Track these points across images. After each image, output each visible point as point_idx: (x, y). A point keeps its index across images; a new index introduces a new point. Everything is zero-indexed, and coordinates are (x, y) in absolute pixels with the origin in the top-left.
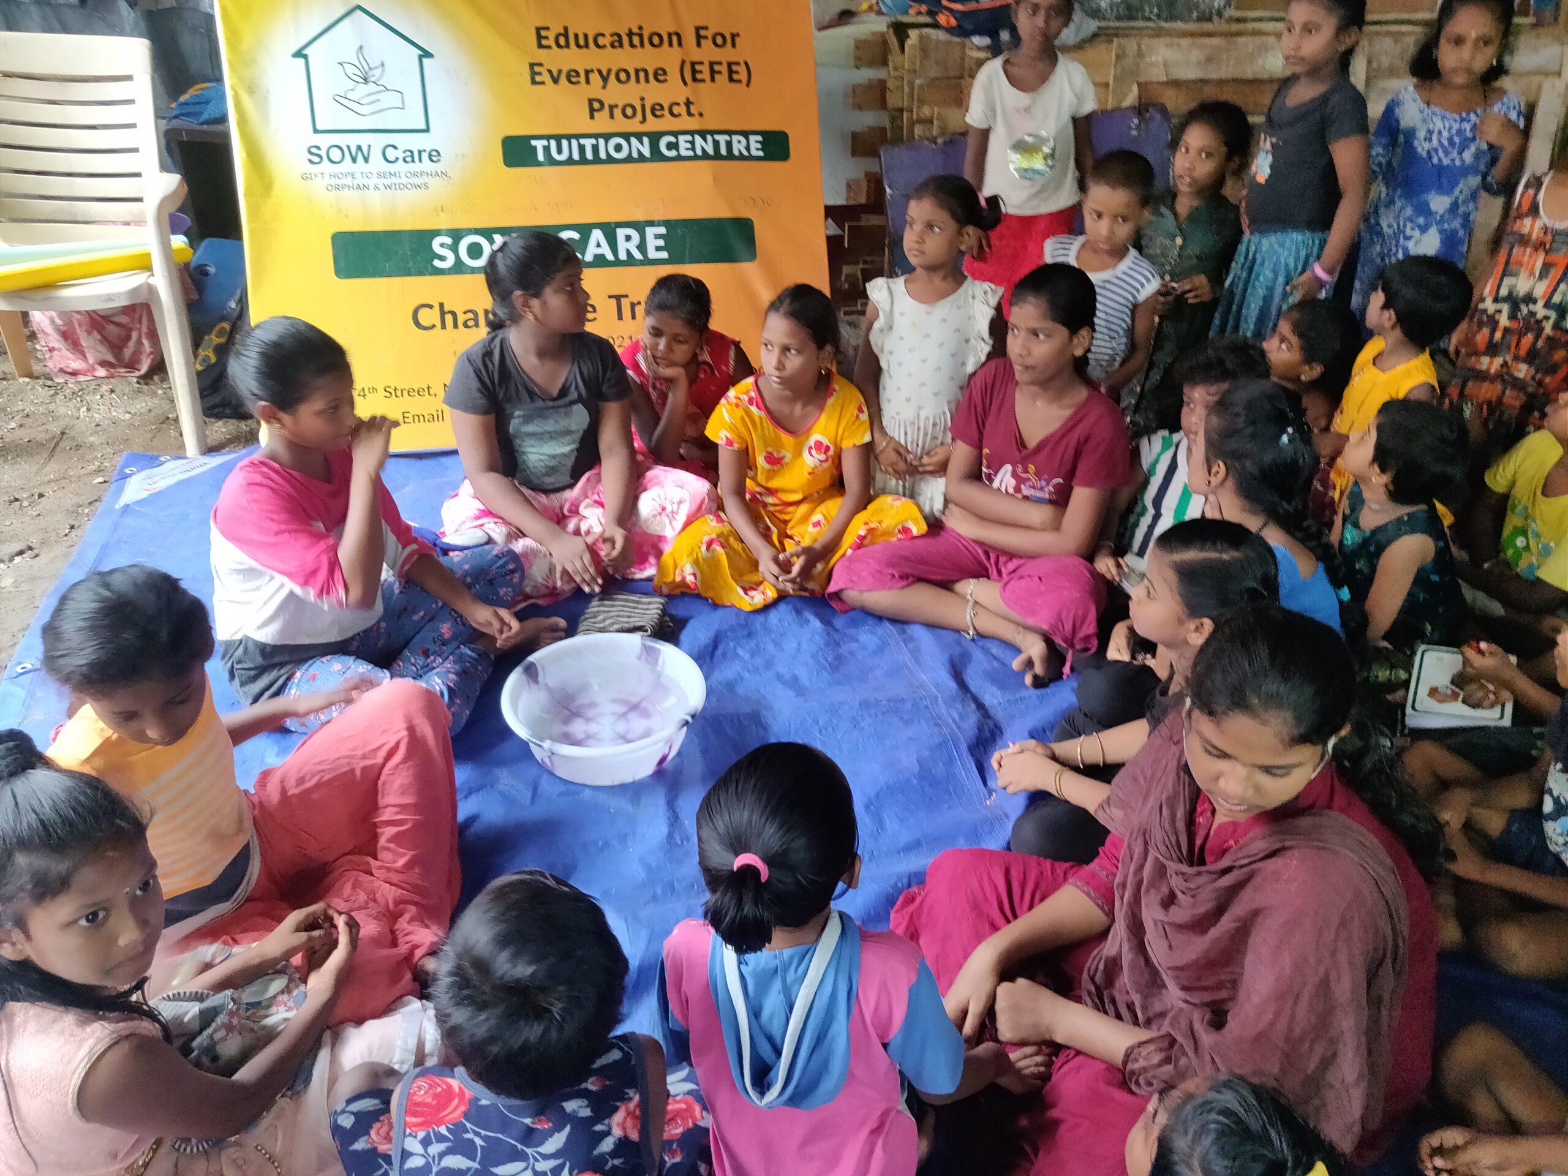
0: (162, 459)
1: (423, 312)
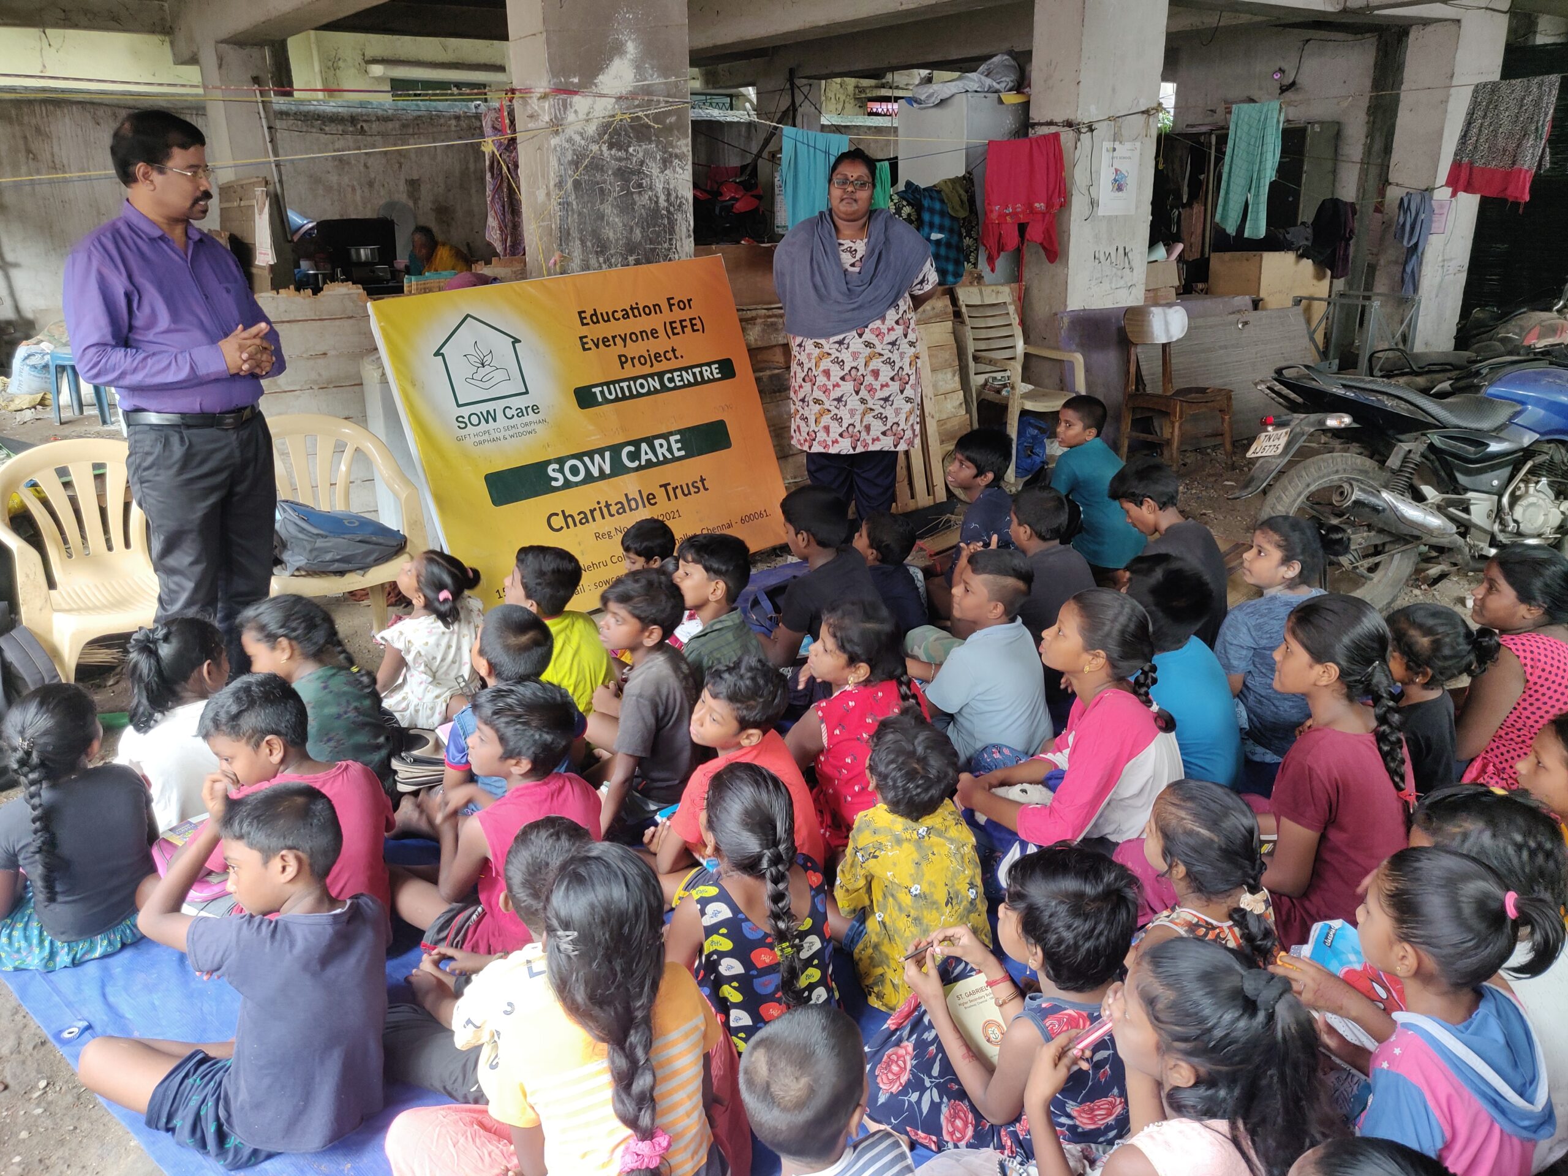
1: (553, 519)
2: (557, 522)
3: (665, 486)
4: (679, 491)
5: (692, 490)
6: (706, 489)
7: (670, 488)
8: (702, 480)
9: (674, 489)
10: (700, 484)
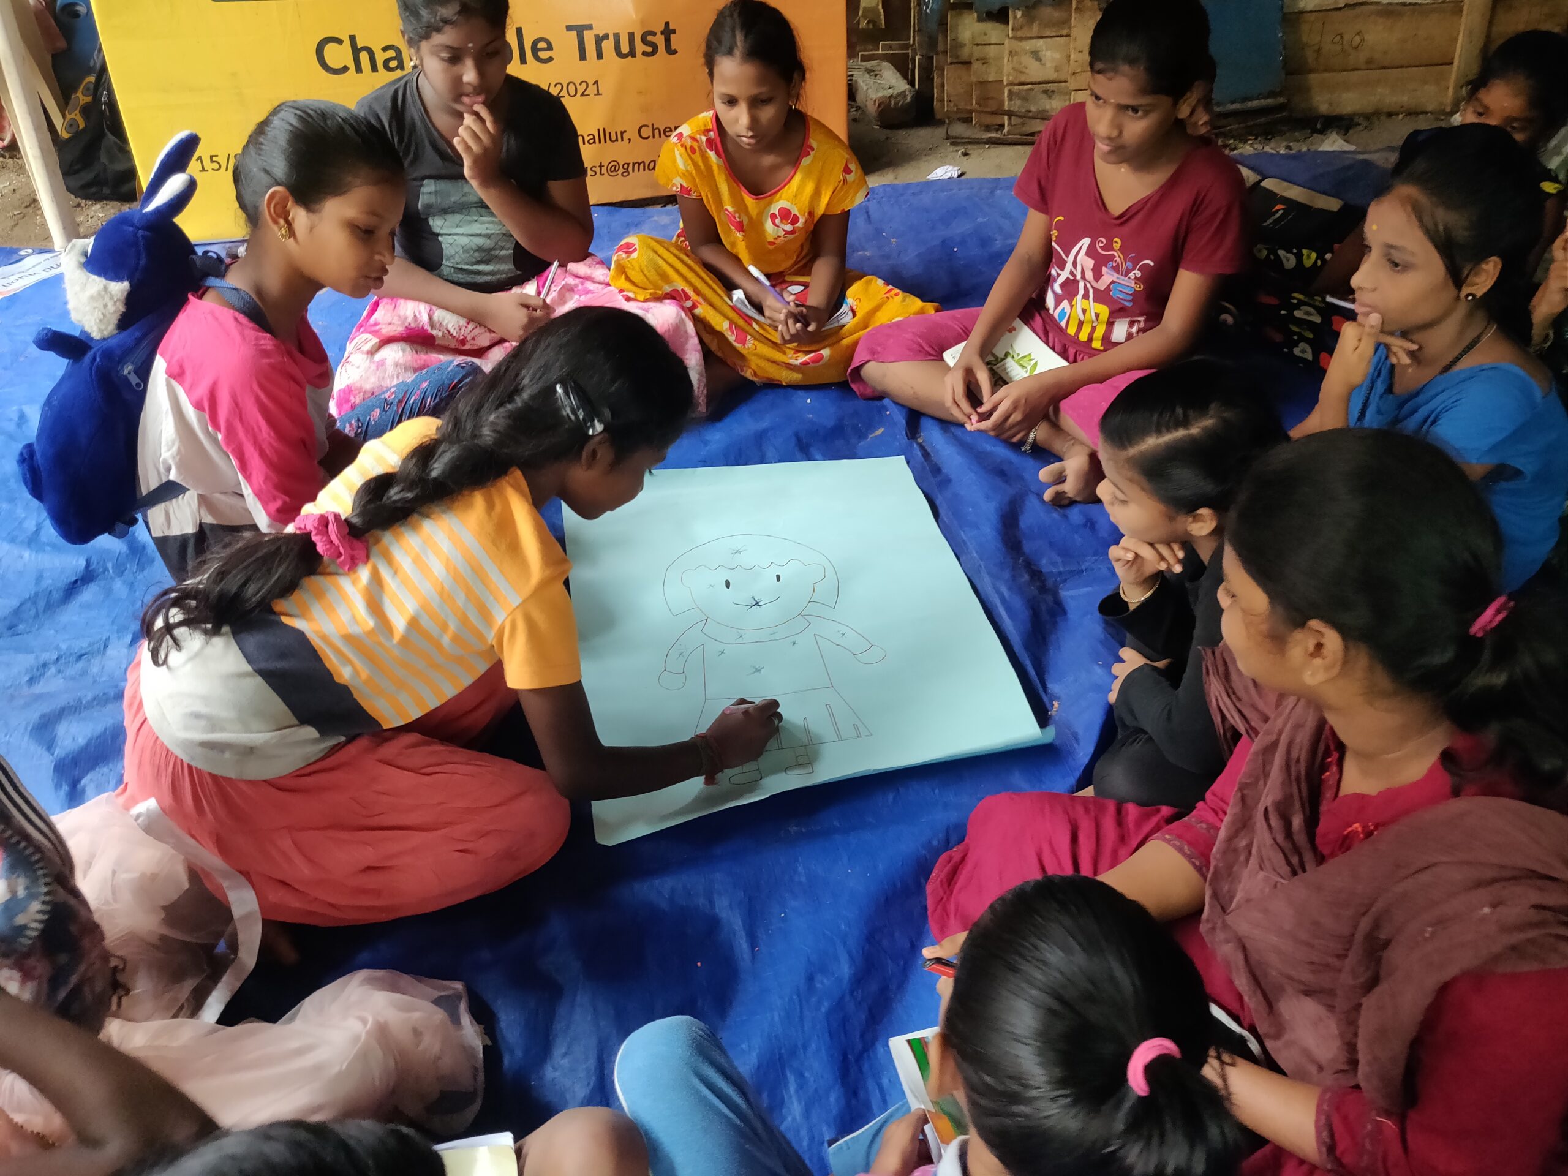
0: (22, 253)
1: (330, 50)
2: (339, 56)
3: (580, 30)
4: (608, 46)
5: (640, 47)
6: (671, 51)
7: (589, 37)
8: (668, 32)
9: (599, 40)
10: (659, 40)
